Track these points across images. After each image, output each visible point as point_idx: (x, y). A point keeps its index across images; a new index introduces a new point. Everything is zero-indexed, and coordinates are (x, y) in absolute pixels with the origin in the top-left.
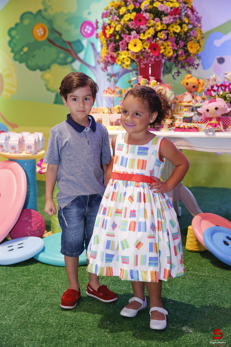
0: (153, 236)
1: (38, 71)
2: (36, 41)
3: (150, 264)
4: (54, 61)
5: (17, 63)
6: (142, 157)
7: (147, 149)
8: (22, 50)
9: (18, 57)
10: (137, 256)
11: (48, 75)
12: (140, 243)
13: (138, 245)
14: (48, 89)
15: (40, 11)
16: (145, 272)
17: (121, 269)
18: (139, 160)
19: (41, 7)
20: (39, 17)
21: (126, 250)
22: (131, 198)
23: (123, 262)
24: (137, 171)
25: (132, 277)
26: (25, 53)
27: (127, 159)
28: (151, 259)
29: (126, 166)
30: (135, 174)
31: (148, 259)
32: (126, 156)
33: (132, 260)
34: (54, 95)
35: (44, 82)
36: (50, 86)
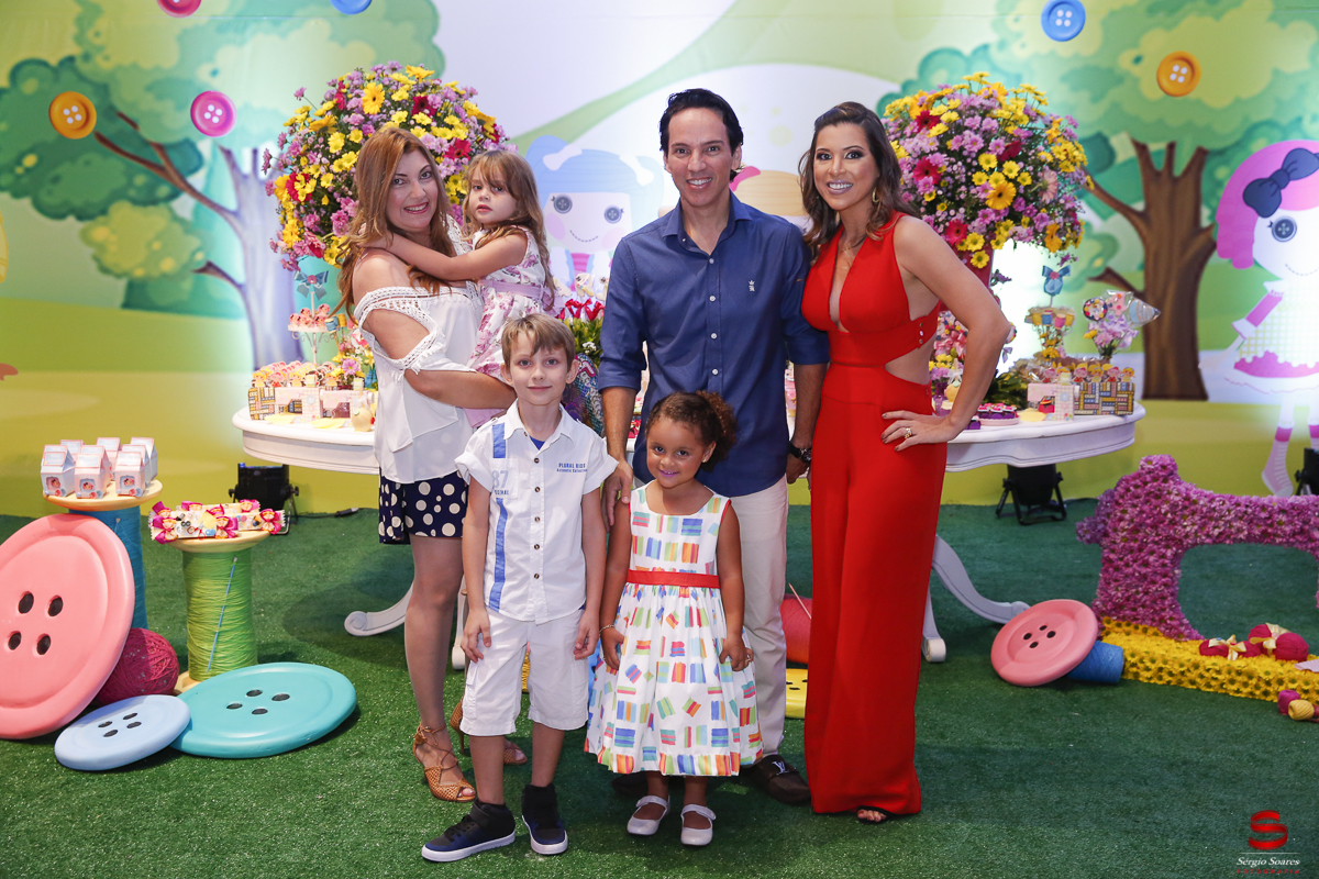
0: (718, 689)
1: (71, 220)
2: (62, 138)
3: (714, 742)
4: (118, 196)
5: (5, 196)
6: (692, 540)
7: (698, 522)
8: (19, 162)
9: (7, 180)
10: (690, 728)
11: (100, 232)
12: (695, 703)
13: (692, 708)
14: (104, 270)
15: (71, 59)
16: (706, 758)
17: (661, 755)
18: (685, 545)
19: (72, 49)
20: (67, 76)
21: (668, 717)
22: (672, 618)
23: (663, 742)
24: (681, 566)
25: (681, 768)
26: (28, 170)
27: (660, 543)
28: (715, 732)
29: (658, 558)
30: (678, 571)
31: (710, 732)
32: (657, 537)
33: (680, 738)
34: (122, 284)
35: (90, 251)
36: (109, 260)
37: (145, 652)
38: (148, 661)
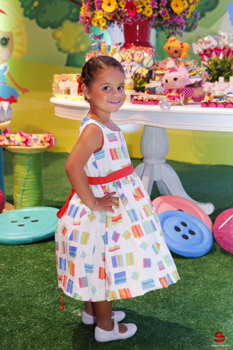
1: (49, 29)
4: (66, 17)
5: (27, 19)
8: (32, 4)
9: (28, 12)
11: (59, 33)
14: (60, 50)
26: (35, 8)
34: (66, 56)
35: (55, 42)
36: (62, 45)
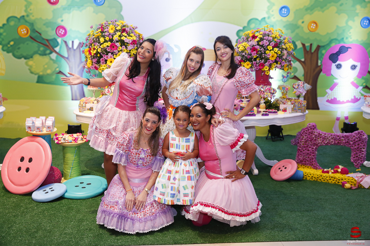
1: (23, 59)
2: (20, 37)
4: (36, 53)
5: (5, 53)
6: (188, 144)
7: (189, 139)
8: (9, 44)
9: (5, 48)
10: (192, 192)
11: (31, 62)
13: (193, 187)
14: (32, 73)
15: (23, 16)
18: (186, 145)
19: (23, 14)
20: (22, 21)
22: (185, 164)
26: (11, 46)
27: (180, 145)
29: (180, 149)
34: (36, 77)
35: (28, 67)
36: (33, 70)
37: (54, 172)
38: (55, 174)
